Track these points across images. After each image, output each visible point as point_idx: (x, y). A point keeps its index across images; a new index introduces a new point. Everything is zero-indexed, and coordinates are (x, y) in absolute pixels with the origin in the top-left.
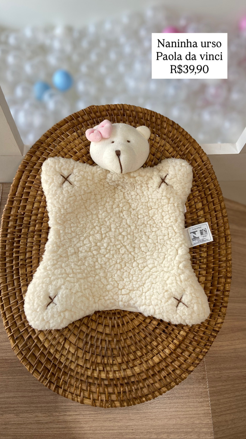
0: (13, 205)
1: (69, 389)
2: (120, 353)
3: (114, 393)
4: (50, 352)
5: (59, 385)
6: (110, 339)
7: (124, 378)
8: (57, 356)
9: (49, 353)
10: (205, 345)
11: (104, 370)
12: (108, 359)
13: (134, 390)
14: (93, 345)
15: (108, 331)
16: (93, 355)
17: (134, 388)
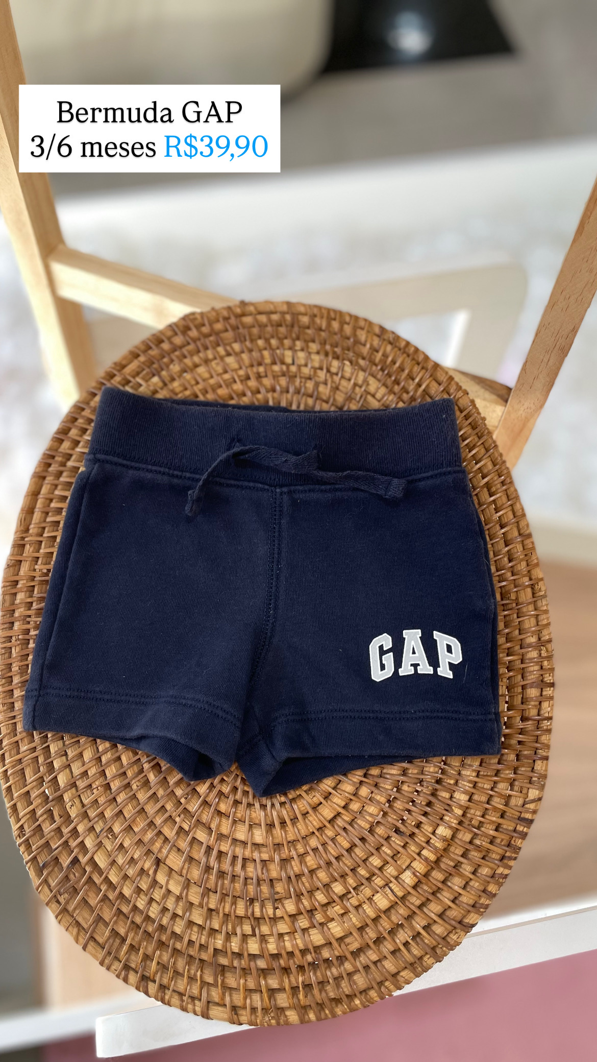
0: (24, 555)
1: (173, 983)
2: (292, 890)
3: (282, 990)
4: (124, 895)
5: (148, 974)
6: (265, 856)
7: (304, 952)
8: (141, 903)
9: (121, 895)
10: (503, 858)
11: (254, 935)
12: (263, 906)
13: (331, 981)
14: (224, 873)
15: (259, 836)
16: (227, 897)
17: (331, 973)
